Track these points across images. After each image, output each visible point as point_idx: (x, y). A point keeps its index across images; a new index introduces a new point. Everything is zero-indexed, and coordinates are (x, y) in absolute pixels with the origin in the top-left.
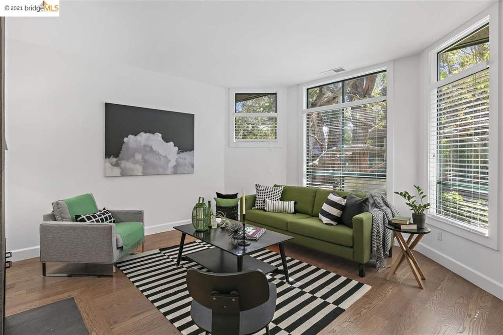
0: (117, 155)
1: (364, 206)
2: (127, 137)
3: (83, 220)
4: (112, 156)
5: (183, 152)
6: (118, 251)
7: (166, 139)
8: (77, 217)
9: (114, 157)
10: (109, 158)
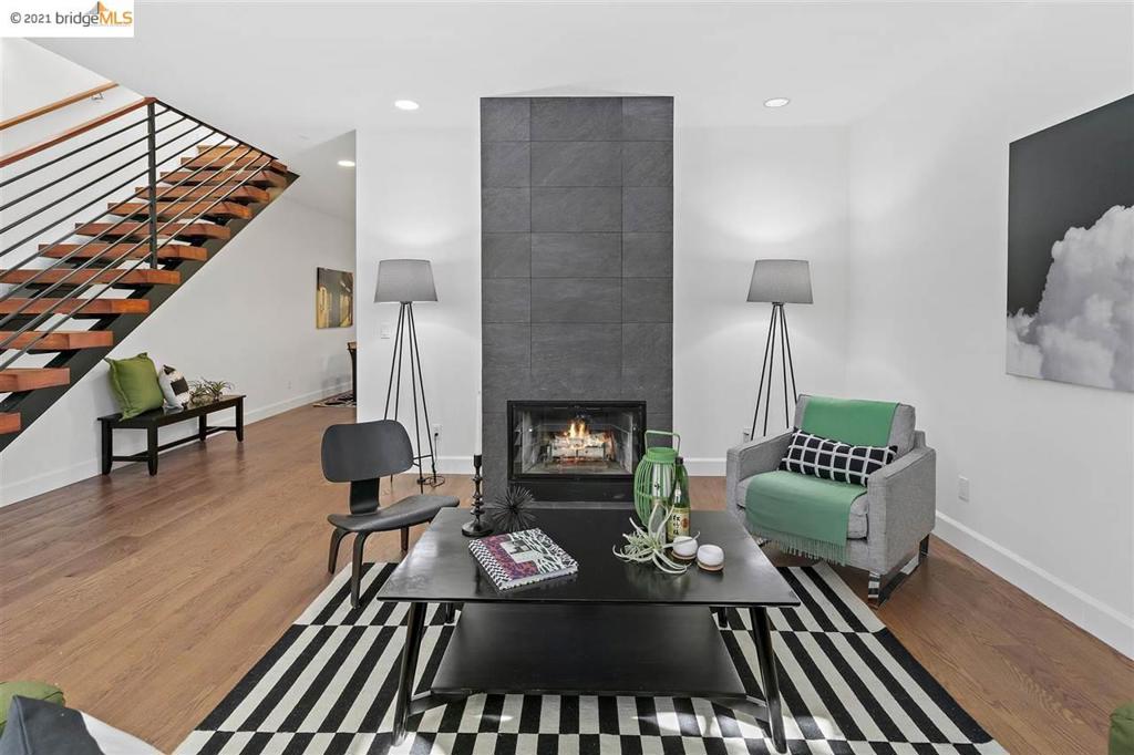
0: (1032, 310)
2: (1061, 239)
4: (1022, 309)
9: (1025, 313)
10: (1015, 315)
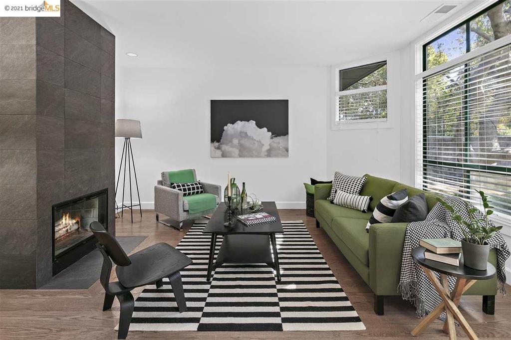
0: (218, 141)
1: (406, 214)
3: (174, 187)
4: (215, 141)
5: (276, 137)
6: (185, 213)
7: (260, 126)
8: (172, 184)
10: (213, 142)
